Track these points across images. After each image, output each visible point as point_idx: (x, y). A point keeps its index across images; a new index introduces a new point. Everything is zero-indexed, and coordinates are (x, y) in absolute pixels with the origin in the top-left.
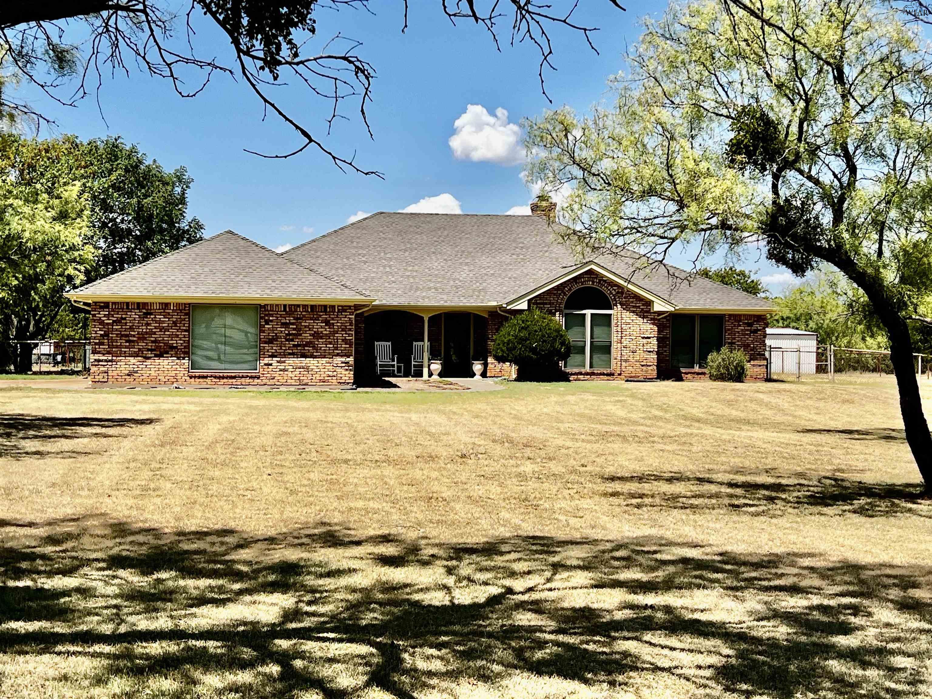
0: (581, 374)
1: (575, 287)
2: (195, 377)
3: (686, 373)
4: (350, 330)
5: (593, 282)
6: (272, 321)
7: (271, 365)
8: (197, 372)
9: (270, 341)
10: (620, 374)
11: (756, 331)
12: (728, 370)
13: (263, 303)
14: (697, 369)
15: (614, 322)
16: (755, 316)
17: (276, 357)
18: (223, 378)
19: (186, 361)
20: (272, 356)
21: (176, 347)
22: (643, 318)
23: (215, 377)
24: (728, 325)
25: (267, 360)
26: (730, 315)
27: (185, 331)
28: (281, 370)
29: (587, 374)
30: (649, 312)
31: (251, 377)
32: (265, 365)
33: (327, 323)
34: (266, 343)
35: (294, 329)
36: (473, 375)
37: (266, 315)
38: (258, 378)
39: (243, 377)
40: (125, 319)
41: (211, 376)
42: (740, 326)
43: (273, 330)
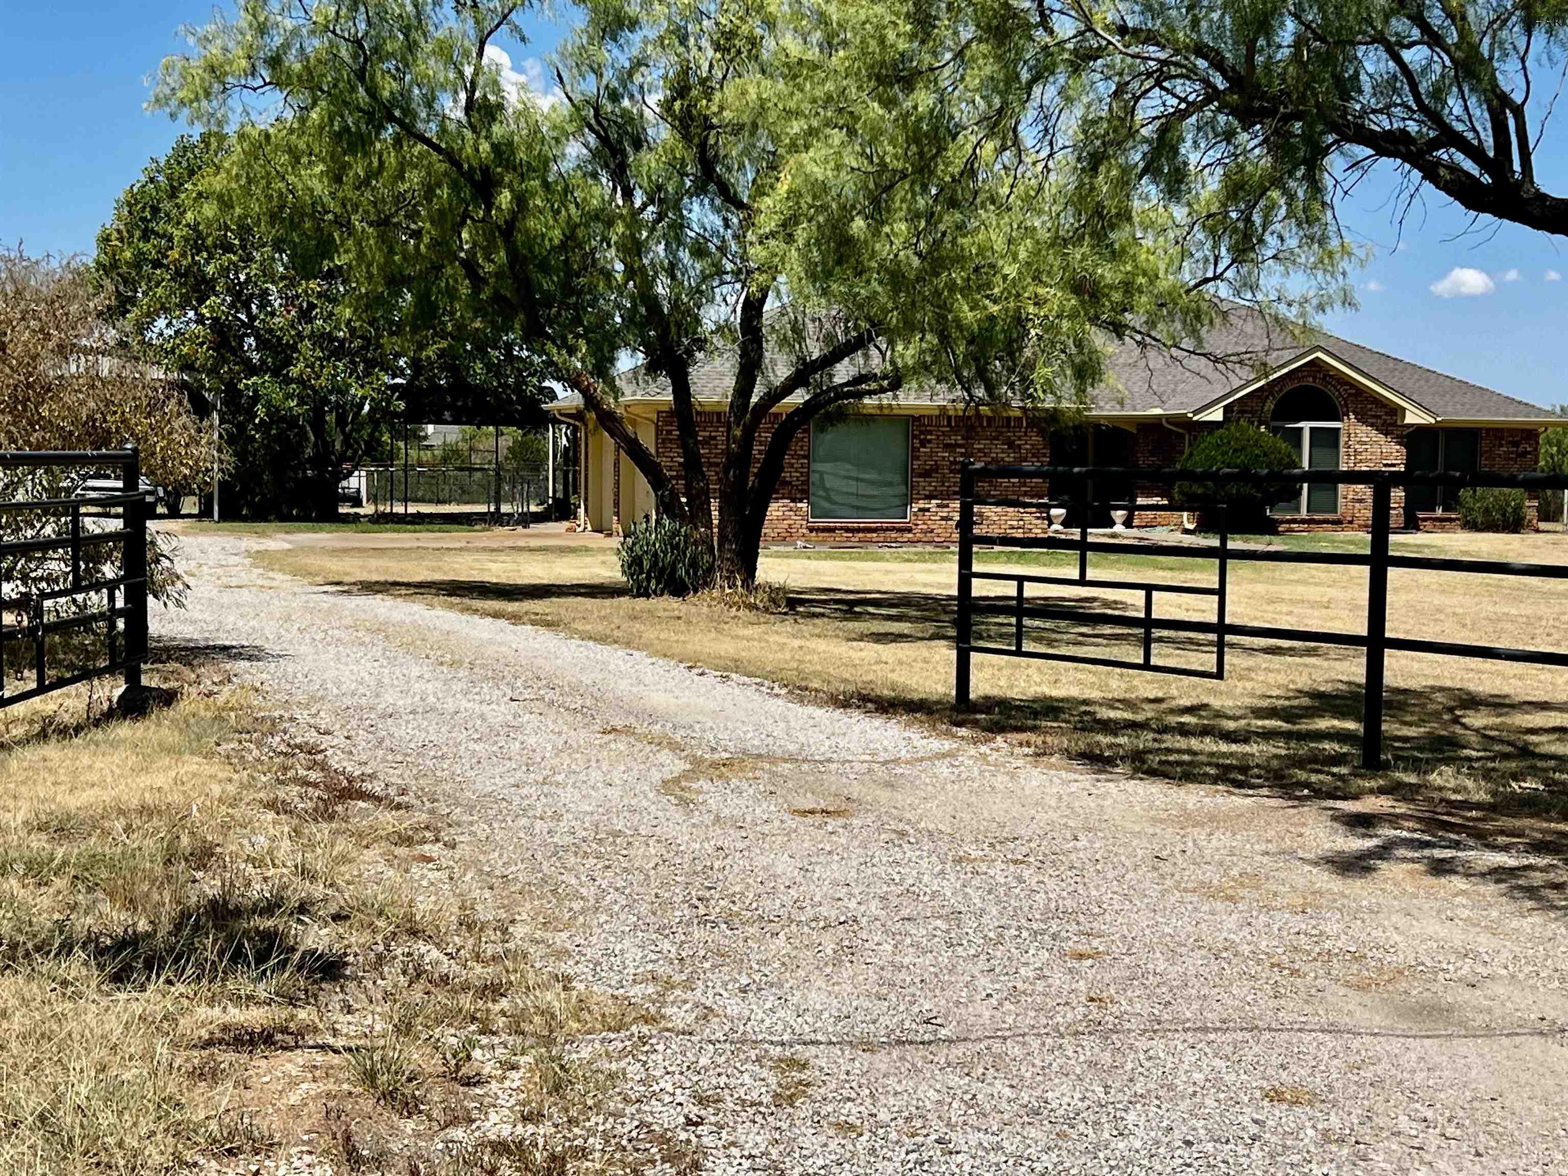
0: (1294, 521)
1: (1289, 387)
2: (818, 530)
3: (1425, 520)
4: (1044, 455)
5: (1315, 378)
6: (930, 441)
7: (928, 510)
8: (822, 522)
9: (926, 474)
10: (1351, 522)
11: (1525, 454)
12: (1504, 515)
13: (916, 413)
14: (1439, 512)
15: (1343, 439)
16: (1523, 431)
17: (935, 498)
18: (859, 530)
19: (803, 505)
20: (930, 497)
21: (790, 483)
22: (1386, 435)
23: (847, 530)
24: (1484, 445)
25: (922, 504)
26: (1488, 430)
27: (804, 457)
28: (943, 519)
29: (1303, 521)
30: (1394, 424)
31: (900, 530)
32: (920, 510)
33: (1011, 445)
34: (920, 476)
35: (962, 454)
36: (1112, 524)
37: (922, 432)
38: (910, 530)
39: (887, 529)
40: (714, 438)
41: (841, 529)
42: (1501, 446)
43: (931, 456)
